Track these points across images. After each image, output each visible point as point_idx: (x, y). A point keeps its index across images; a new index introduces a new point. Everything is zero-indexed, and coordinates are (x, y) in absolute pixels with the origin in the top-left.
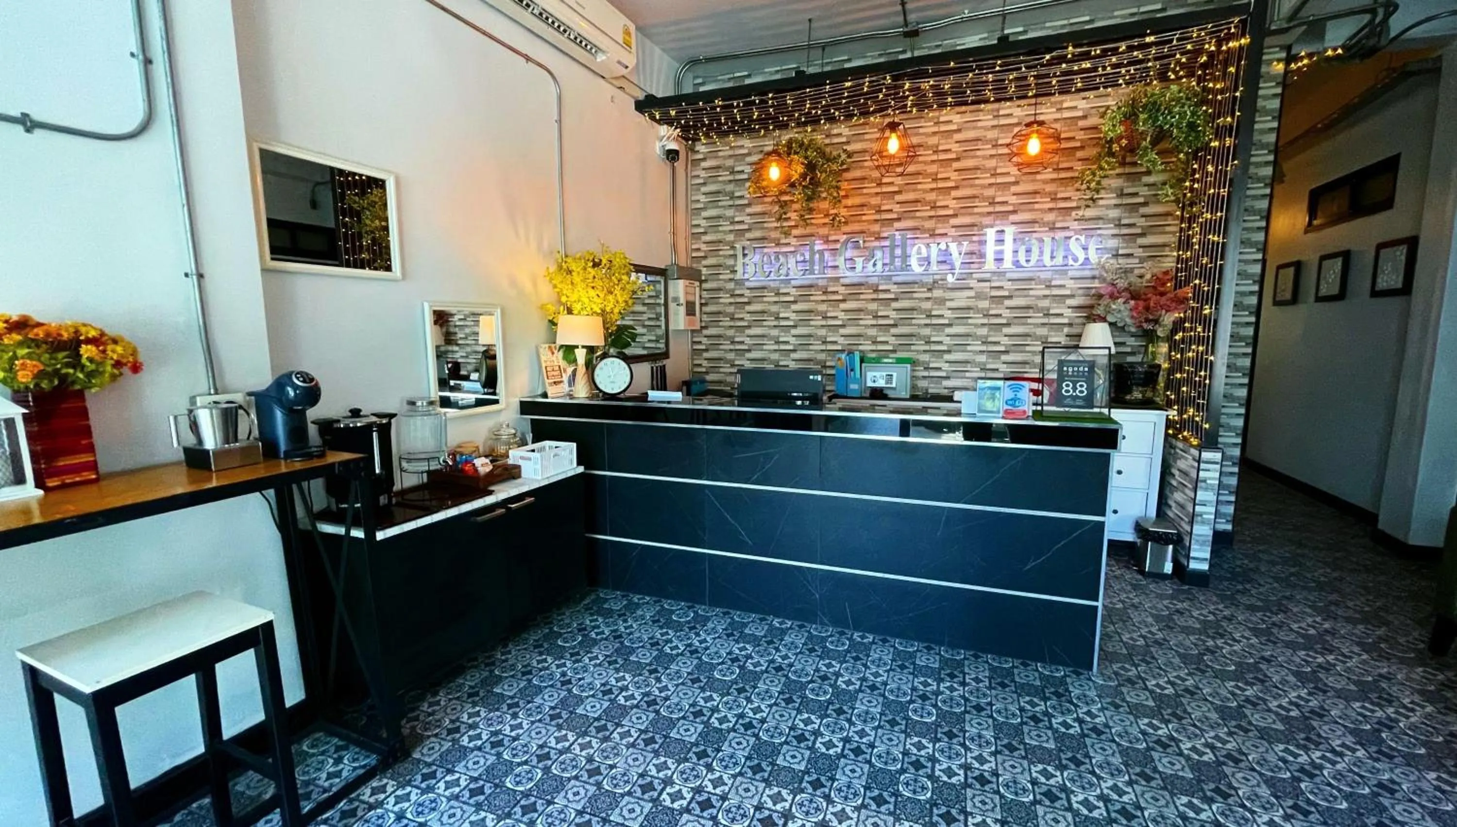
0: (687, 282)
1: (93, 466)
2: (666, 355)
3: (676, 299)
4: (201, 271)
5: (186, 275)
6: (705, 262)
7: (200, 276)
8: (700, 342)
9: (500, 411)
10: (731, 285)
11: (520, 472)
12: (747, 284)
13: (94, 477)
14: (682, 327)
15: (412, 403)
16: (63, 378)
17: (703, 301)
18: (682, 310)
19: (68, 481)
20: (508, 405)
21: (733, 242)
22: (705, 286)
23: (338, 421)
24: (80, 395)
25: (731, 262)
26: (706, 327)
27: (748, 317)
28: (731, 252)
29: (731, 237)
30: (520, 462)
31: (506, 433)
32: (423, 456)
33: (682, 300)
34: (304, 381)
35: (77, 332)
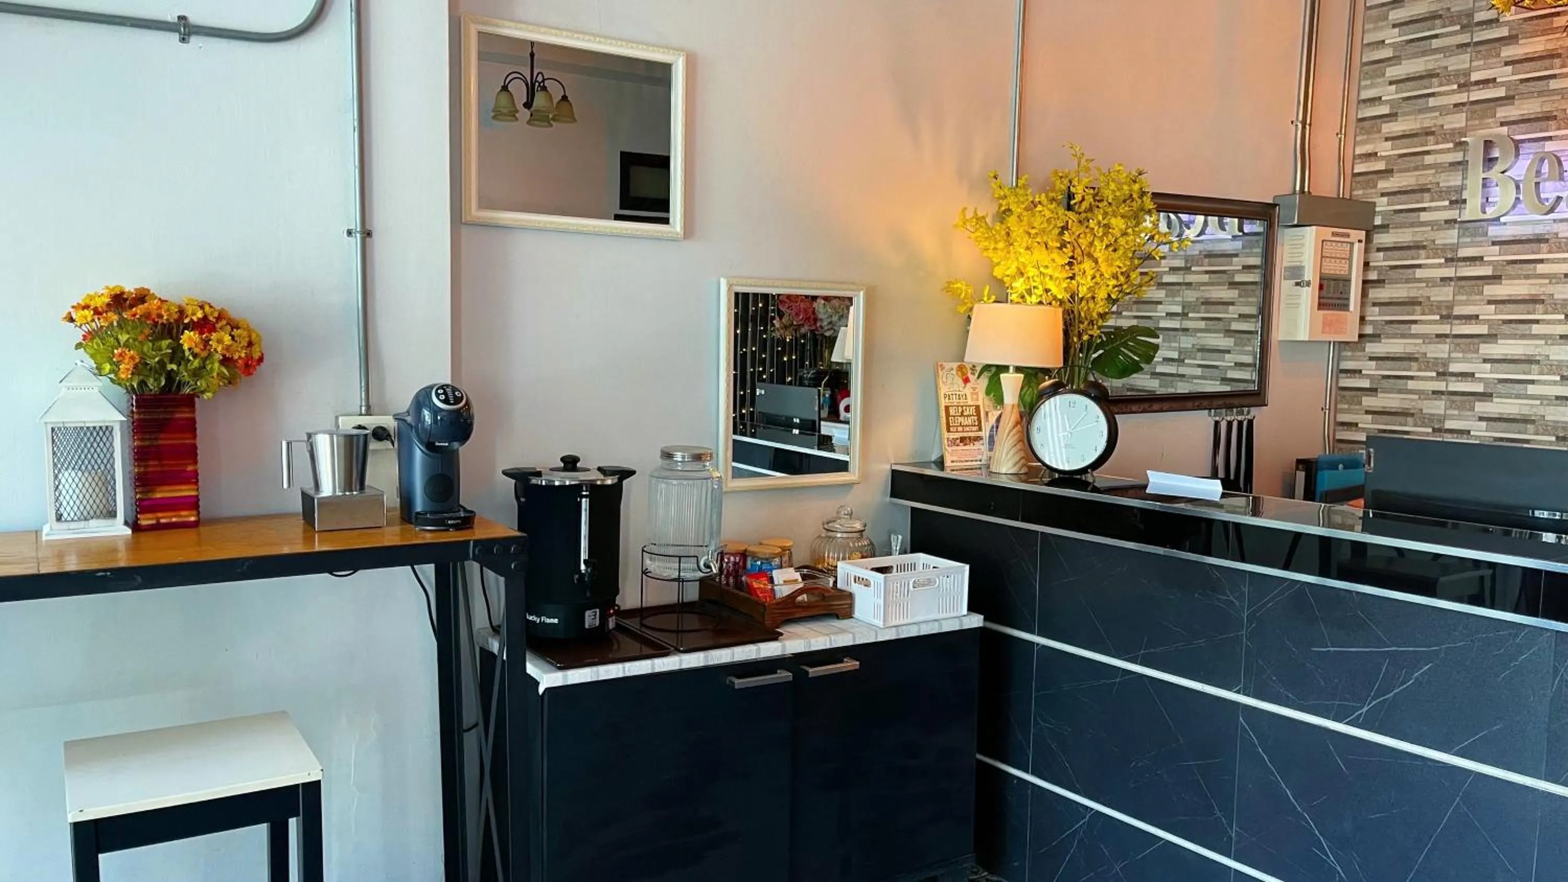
0: (1327, 232)
1: (193, 504)
2: (1257, 397)
3: (1295, 273)
4: (368, 227)
5: (349, 233)
6: (1384, 185)
7: (367, 234)
8: (1357, 372)
9: (848, 486)
10: (1451, 236)
11: (851, 606)
12: (1494, 231)
13: (193, 519)
14: (1303, 335)
15: (668, 455)
16: (170, 376)
17: (1373, 276)
18: (1308, 296)
19: (163, 521)
20: (865, 476)
21: (1462, 132)
22: (1381, 239)
23: (539, 474)
24: (190, 401)
25: (1455, 180)
26: (1376, 337)
27: (1488, 312)
28: (1458, 156)
29: (1458, 121)
30: (855, 588)
31: (845, 527)
32: (671, 551)
33: (1310, 274)
34: (446, 401)
35: (182, 312)
